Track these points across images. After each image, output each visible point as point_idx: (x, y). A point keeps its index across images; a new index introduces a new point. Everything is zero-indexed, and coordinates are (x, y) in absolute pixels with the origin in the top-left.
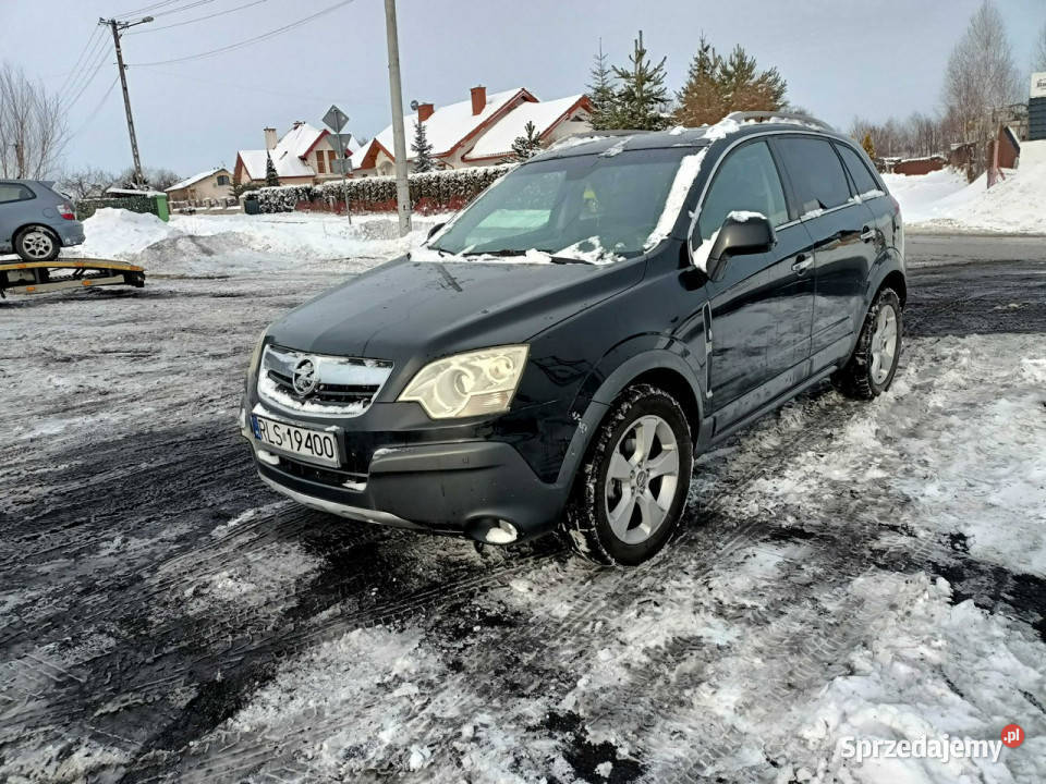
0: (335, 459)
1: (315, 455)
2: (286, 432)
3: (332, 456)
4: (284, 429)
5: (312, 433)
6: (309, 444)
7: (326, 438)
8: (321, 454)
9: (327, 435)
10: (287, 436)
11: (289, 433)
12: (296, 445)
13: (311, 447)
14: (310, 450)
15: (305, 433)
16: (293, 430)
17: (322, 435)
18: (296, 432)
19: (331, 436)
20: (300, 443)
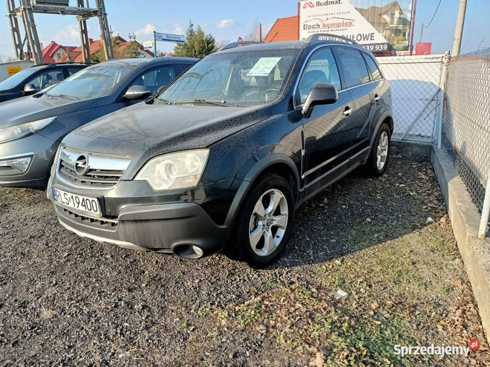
0: (98, 212)
1: (87, 210)
2: (71, 197)
3: (96, 211)
4: (69, 195)
5: (85, 198)
6: (83, 204)
7: (93, 201)
8: (90, 210)
9: (94, 199)
10: (72, 200)
11: (72, 198)
12: (76, 204)
13: (85, 206)
14: (84, 207)
15: (81, 198)
16: (74, 196)
17: (91, 199)
18: (76, 197)
19: (96, 200)
20: (79, 203)
